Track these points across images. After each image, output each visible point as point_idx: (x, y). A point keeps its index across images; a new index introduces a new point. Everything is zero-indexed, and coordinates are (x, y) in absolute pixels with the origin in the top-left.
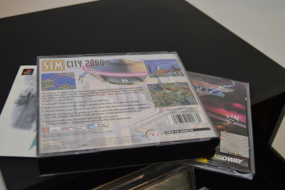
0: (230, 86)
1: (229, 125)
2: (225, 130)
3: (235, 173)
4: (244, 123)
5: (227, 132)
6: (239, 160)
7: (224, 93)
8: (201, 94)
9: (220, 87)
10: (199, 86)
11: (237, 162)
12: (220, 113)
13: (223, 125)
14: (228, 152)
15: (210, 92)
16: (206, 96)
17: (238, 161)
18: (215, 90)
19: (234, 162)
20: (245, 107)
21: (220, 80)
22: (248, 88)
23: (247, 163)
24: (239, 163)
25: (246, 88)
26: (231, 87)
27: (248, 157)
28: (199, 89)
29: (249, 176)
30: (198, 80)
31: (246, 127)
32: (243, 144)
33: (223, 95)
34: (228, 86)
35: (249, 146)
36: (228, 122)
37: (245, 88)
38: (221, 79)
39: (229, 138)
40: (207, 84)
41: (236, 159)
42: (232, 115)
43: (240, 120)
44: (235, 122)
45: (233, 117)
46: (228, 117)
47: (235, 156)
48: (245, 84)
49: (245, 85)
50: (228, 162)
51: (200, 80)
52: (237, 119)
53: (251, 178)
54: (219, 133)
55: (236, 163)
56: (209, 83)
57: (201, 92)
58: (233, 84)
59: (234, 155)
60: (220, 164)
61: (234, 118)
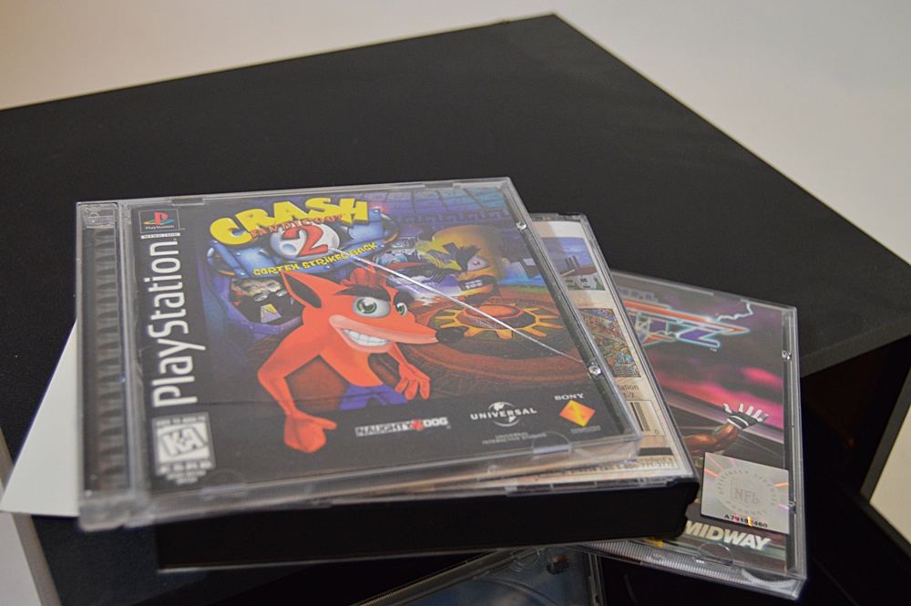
0: (737, 316)
1: (731, 433)
2: (718, 450)
3: (747, 580)
4: (779, 430)
5: (724, 455)
6: (758, 538)
7: (718, 337)
8: (649, 340)
9: (708, 319)
10: (643, 314)
11: (753, 546)
12: (703, 398)
13: (714, 434)
14: (727, 516)
15: (678, 335)
16: (663, 347)
17: (756, 543)
18: (694, 328)
19: (743, 544)
20: (782, 382)
21: (710, 297)
22: (792, 323)
23: (782, 549)
24: (760, 547)
25: (787, 323)
26: (739, 319)
27: (787, 531)
28: (644, 324)
29: (788, 588)
30: (641, 298)
31: (782, 442)
32: (772, 490)
33: (716, 344)
34: (733, 315)
35: (791, 499)
36: (729, 424)
37: (783, 323)
38: (711, 294)
39: (730, 473)
40: (669, 309)
41: (751, 537)
42: (742, 406)
43: (765, 419)
44: (750, 425)
45: (746, 409)
46: (730, 412)
47: (748, 526)
48: (784, 311)
49: (783, 314)
50: (726, 544)
51: (648, 297)
52: (755, 416)
53: (795, 595)
54: (701, 458)
55: (748, 548)
56: (675, 308)
57: (649, 335)
58: (748, 312)
59: (744, 523)
60: (700, 551)
61: (748, 413)
